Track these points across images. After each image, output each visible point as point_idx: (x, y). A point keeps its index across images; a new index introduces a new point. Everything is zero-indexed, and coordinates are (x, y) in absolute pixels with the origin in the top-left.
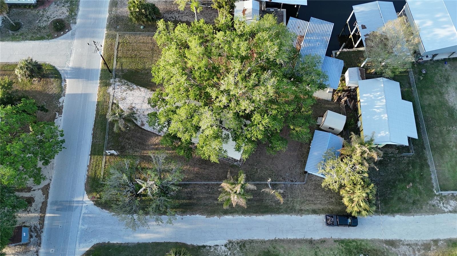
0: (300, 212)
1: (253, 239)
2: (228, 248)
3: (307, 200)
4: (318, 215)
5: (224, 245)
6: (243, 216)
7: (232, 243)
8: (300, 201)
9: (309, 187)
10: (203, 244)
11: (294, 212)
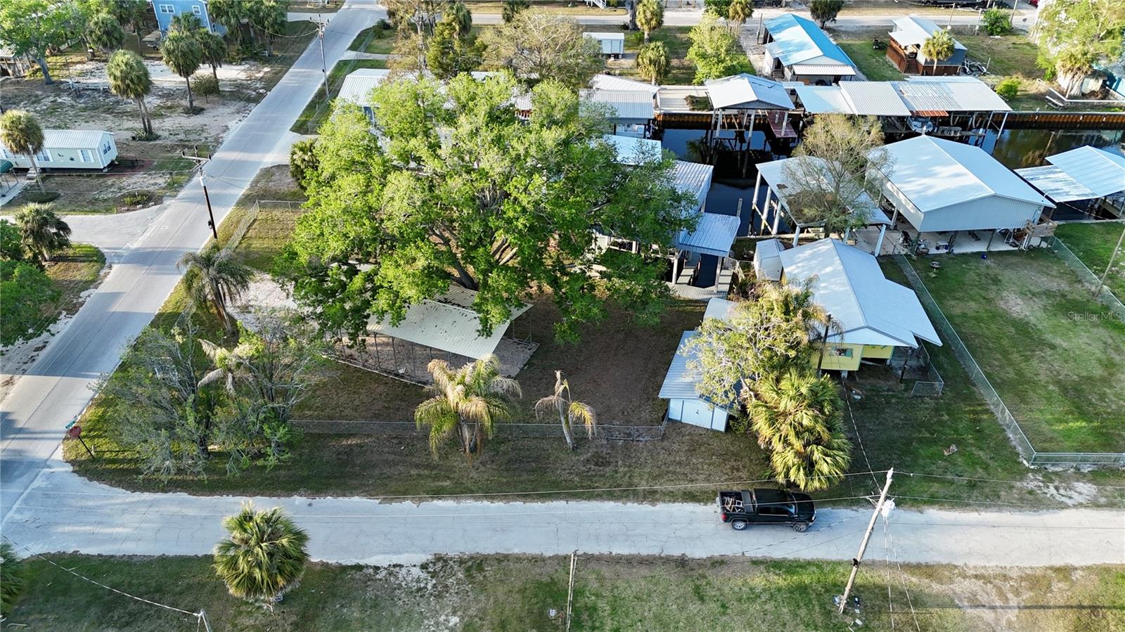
0: (651, 496)
1: (509, 552)
2: (429, 572)
3: (668, 472)
4: (702, 504)
5: (419, 564)
6: (486, 503)
7: (445, 561)
8: (650, 473)
9: (676, 447)
10: (357, 561)
11: (631, 497)
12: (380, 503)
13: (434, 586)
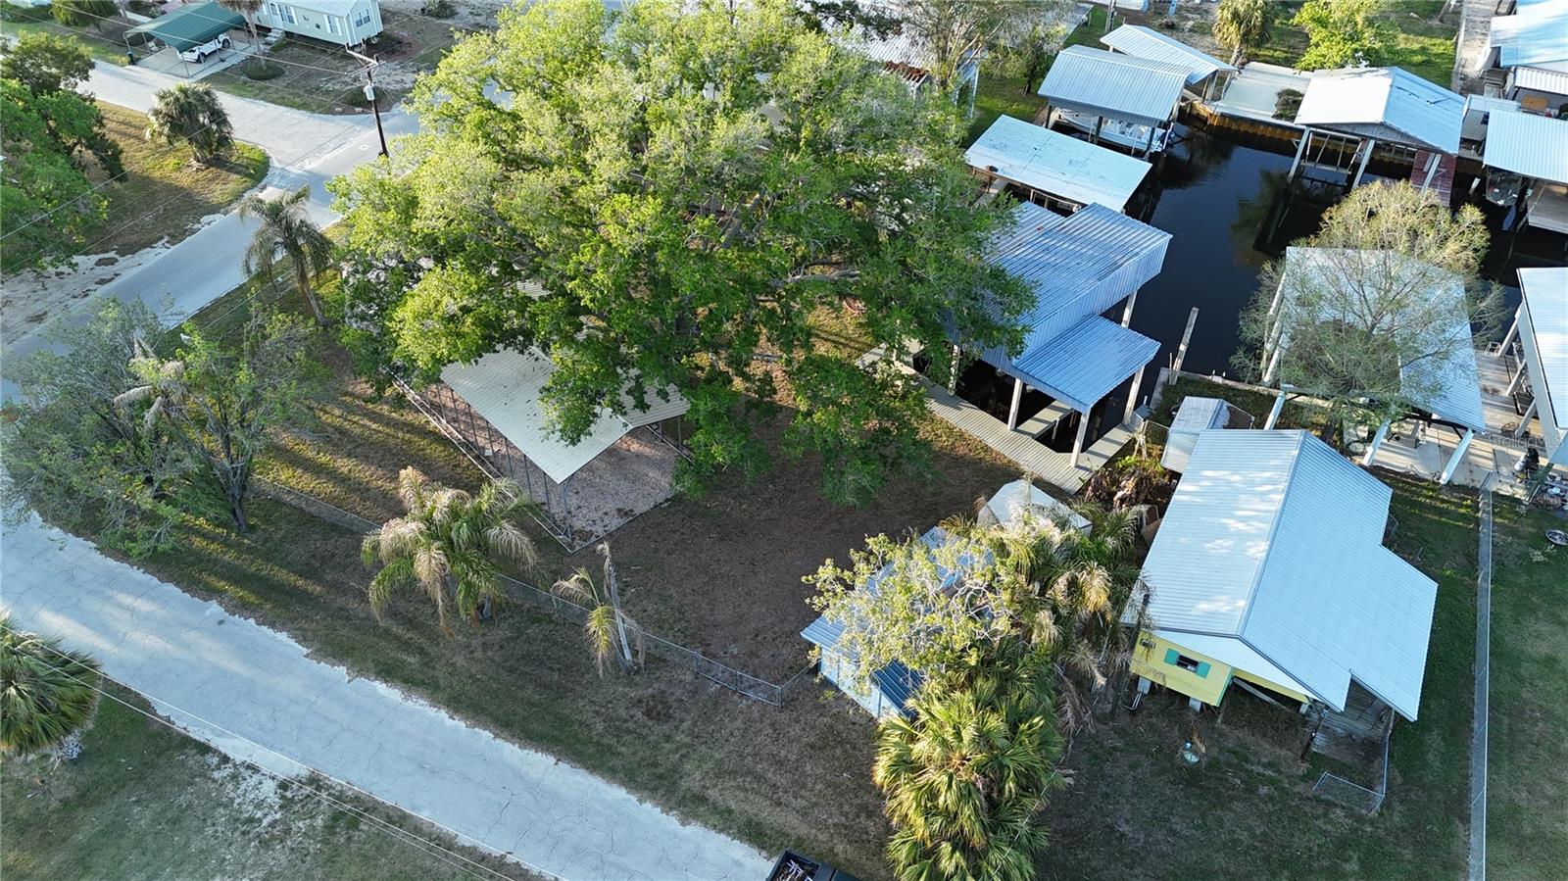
0: (691, 805)
1: (412, 813)
2: (283, 797)
3: (749, 772)
4: (764, 853)
5: (281, 777)
6: (443, 714)
7: (319, 788)
8: (720, 763)
9: (796, 730)
10: (210, 737)
11: (661, 792)
12: (307, 656)
13: (274, 823)
